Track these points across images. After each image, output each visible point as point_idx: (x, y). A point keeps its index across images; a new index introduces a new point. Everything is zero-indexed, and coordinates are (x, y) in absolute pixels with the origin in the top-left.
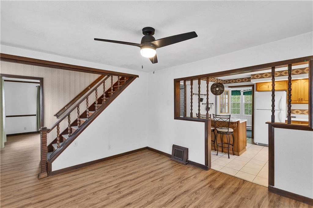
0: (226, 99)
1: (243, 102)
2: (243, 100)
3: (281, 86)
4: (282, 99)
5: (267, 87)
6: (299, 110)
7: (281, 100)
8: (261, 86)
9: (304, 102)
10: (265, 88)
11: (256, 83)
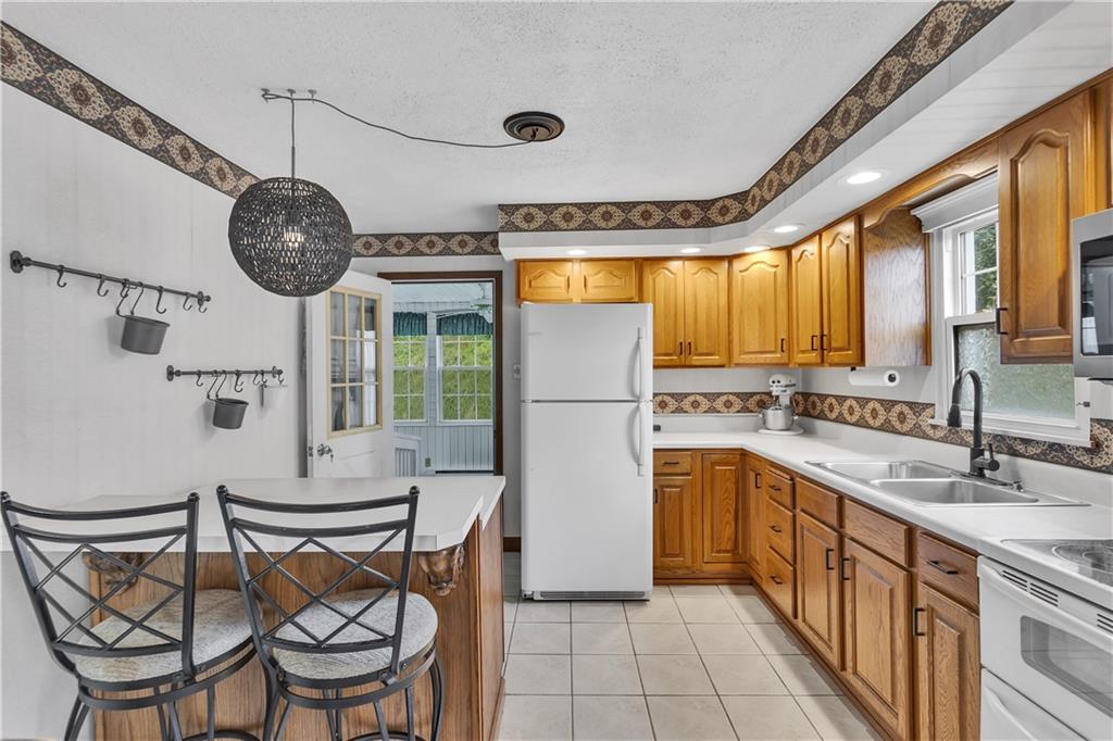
0: (366, 344)
1: (435, 365)
2: (435, 357)
3: (617, 282)
4: (643, 342)
5: (562, 280)
6: (669, 394)
7: (638, 344)
8: (536, 278)
9: (696, 359)
10: (553, 290)
11: (516, 260)
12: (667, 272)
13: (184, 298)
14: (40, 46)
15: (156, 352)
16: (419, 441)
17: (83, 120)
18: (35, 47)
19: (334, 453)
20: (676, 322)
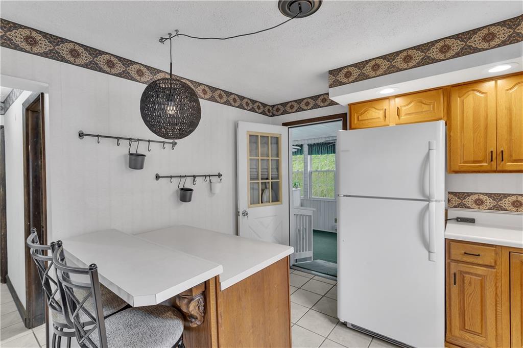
3: (426, 108)
4: (433, 154)
5: (381, 113)
6: (486, 194)
8: (362, 114)
9: (509, 165)
10: (374, 120)
11: (349, 104)
12: (478, 94)
13: (162, 144)
14: (91, 48)
15: (141, 168)
16: (314, 211)
17: (112, 74)
18: (89, 49)
19: (248, 215)
20: (486, 133)
